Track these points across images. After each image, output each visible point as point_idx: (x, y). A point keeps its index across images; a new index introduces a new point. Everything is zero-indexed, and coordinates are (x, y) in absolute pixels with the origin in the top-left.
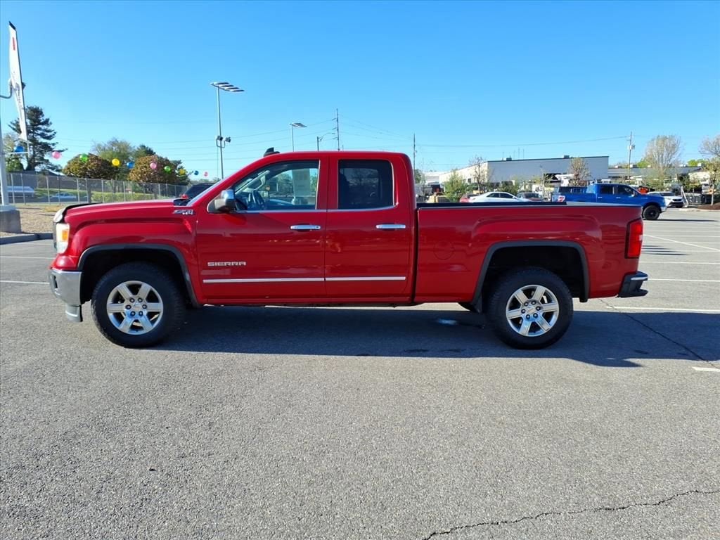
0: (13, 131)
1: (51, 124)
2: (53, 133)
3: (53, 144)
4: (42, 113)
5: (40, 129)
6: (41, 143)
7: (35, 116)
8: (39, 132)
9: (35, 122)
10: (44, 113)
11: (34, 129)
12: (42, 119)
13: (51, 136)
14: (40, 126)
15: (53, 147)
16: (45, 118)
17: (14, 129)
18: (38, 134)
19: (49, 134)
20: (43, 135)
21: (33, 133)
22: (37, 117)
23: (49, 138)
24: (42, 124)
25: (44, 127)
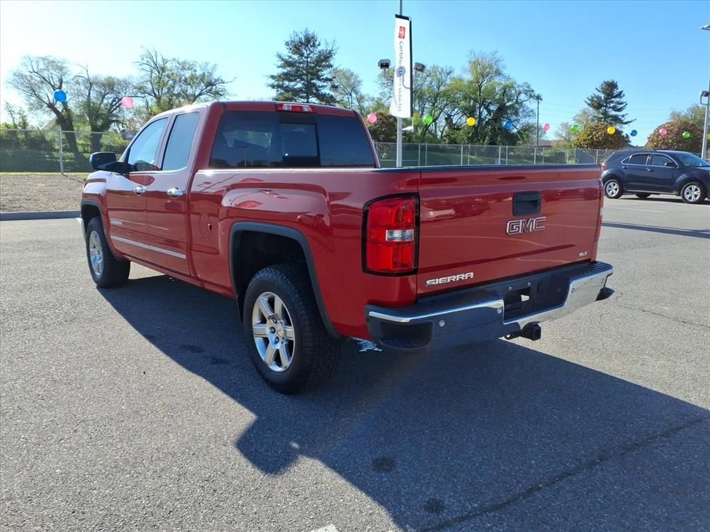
0: (588, 107)
1: (624, 95)
2: (624, 105)
3: (623, 116)
4: (617, 86)
5: (612, 102)
6: (612, 116)
7: (610, 89)
8: (612, 105)
9: (608, 96)
10: (618, 86)
11: (606, 103)
12: (616, 92)
13: (622, 108)
14: (613, 99)
15: (623, 119)
16: (619, 91)
17: (589, 104)
18: (610, 107)
19: (620, 106)
20: (614, 108)
21: (606, 106)
22: (612, 91)
23: (620, 110)
24: (615, 97)
25: (618, 99)
